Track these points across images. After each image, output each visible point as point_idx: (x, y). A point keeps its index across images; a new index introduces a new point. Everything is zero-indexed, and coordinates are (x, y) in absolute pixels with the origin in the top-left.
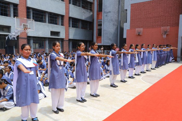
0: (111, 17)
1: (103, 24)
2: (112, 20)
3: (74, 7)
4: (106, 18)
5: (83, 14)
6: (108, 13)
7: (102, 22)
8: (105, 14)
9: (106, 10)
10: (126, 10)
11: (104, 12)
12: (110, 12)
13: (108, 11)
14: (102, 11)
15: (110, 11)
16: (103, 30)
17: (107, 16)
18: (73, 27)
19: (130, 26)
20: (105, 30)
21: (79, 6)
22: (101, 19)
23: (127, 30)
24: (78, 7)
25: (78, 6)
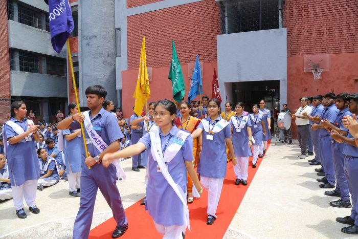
0: (98, 47)
1: (82, 62)
2: (100, 53)
3: (23, 27)
4: (86, 49)
5: (48, 44)
6: (90, 38)
7: (79, 57)
8: (85, 42)
9: (86, 33)
10: (119, 29)
11: (83, 37)
12: (95, 37)
13: (91, 35)
14: (78, 35)
15: (96, 35)
16: (82, 75)
17: (88, 44)
18: (21, 69)
19: (127, 64)
20: (85, 75)
21: (40, 27)
22: (77, 52)
23: (123, 72)
24: (37, 29)
25: (36, 27)
